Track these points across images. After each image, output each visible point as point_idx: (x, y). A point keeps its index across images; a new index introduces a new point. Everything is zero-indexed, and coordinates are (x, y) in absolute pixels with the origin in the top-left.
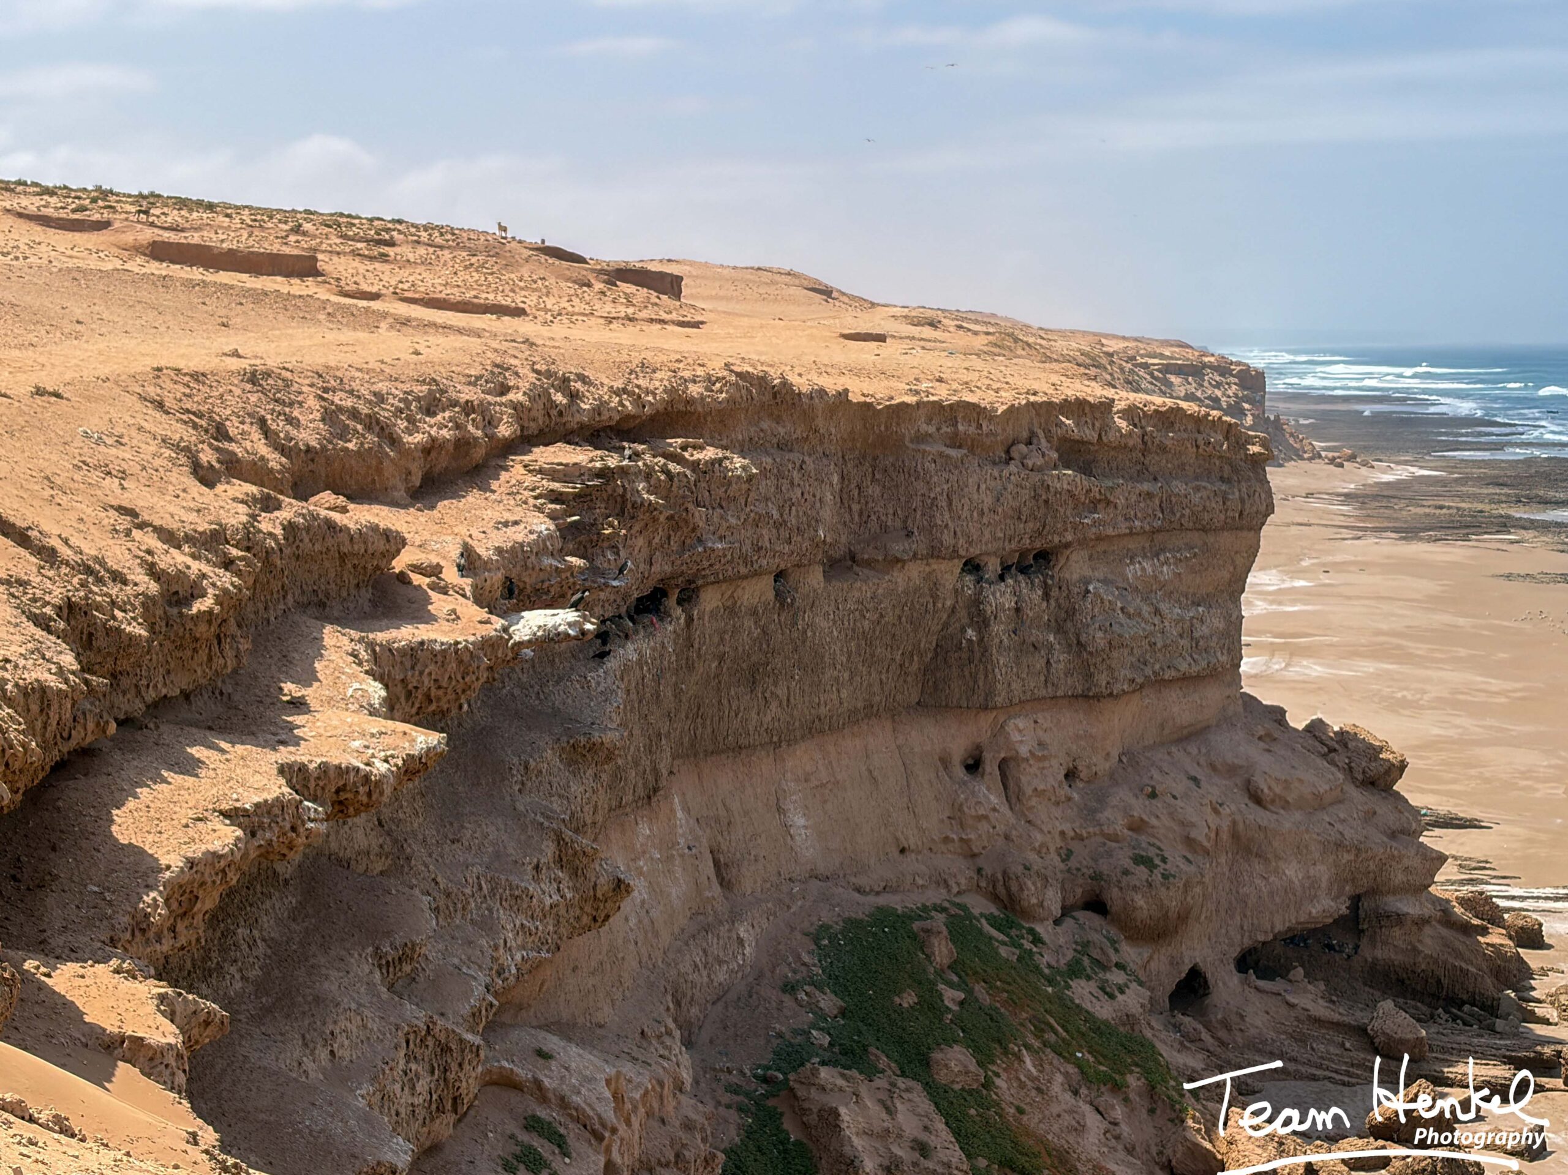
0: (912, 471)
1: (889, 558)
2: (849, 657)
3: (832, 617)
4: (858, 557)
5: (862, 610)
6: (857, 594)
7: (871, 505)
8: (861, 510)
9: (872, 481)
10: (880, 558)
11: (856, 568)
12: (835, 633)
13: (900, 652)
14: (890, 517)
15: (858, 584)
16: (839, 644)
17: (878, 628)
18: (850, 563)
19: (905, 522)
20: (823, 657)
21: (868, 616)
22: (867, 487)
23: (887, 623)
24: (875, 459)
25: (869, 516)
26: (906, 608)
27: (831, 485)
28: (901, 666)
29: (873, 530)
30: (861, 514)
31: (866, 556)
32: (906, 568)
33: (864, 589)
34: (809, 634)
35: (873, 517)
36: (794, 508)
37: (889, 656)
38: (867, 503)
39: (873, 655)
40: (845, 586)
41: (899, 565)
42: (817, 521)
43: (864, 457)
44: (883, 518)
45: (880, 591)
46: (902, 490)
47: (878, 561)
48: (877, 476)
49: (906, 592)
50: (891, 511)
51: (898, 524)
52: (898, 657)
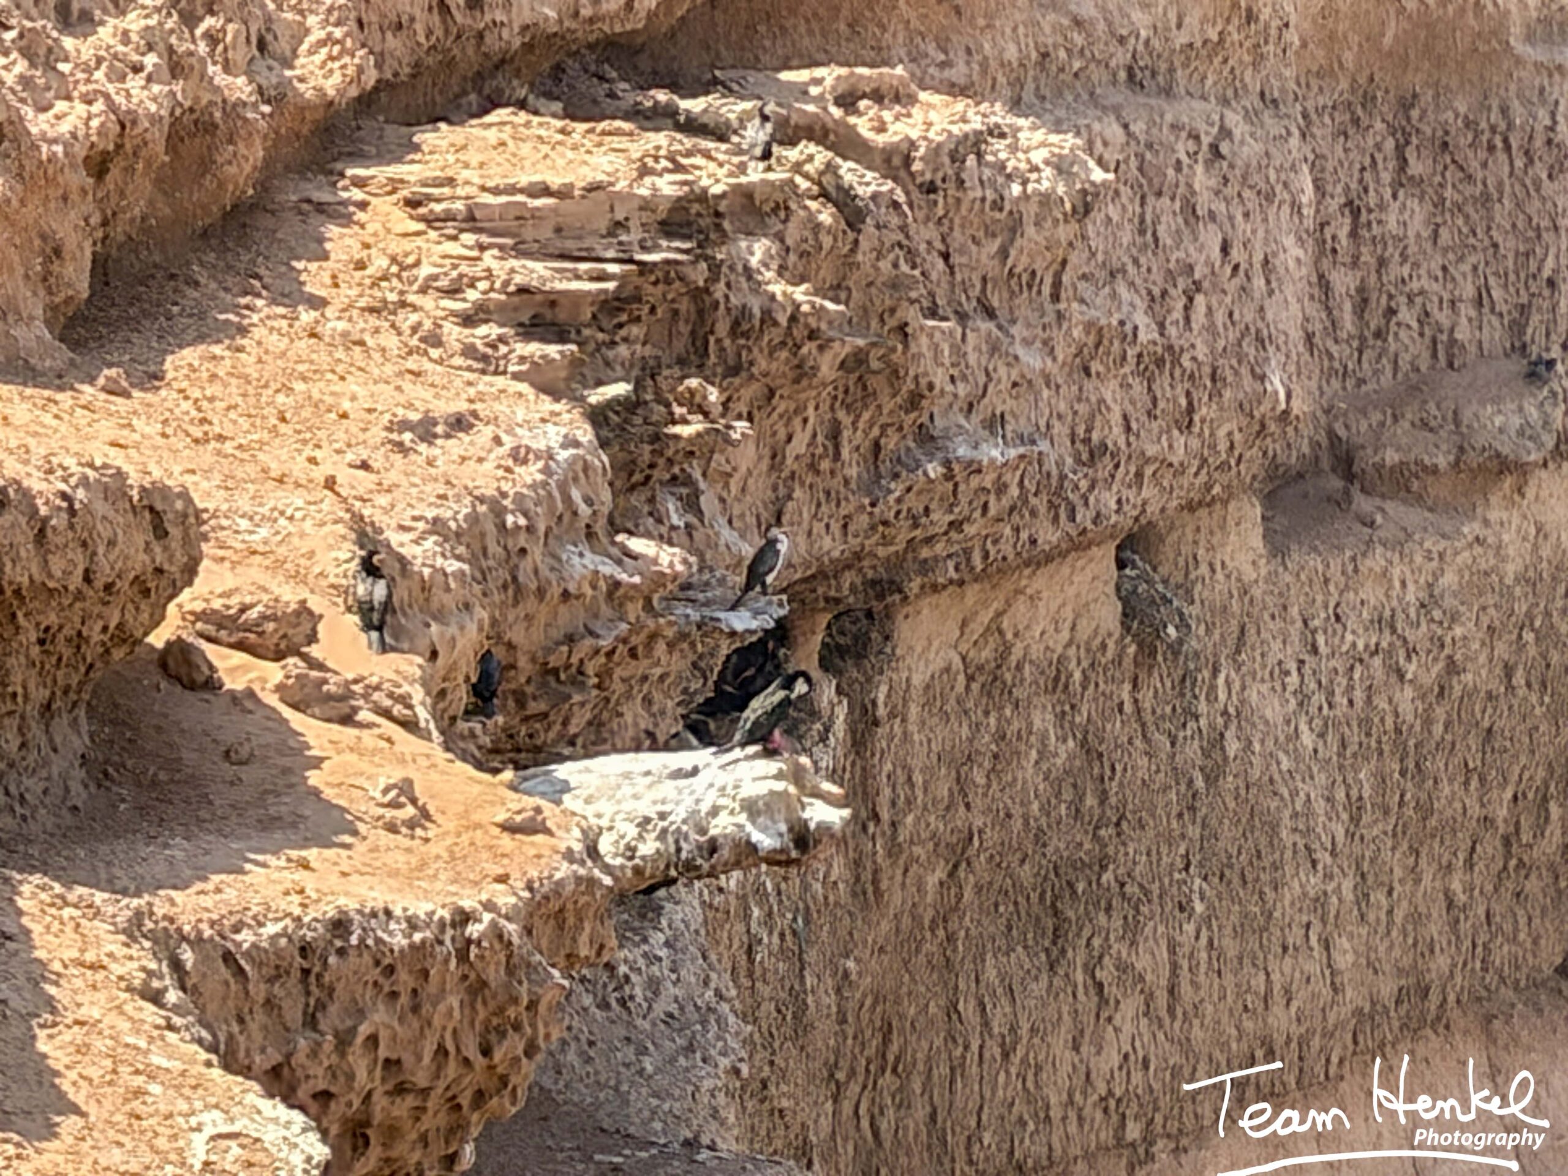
0: (1539, 142)
1: (1473, 459)
2: (1355, 820)
3: (1293, 679)
4: (1367, 459)
5: (1390, 653)
6: (1371, 593)
7: (1397, 270)
8: (1361, 290)
9: (1397, 185)
10: (1442, 461)
11: (1363, 503)
12: (1307, 739)
13: (1508, 794)
14: (1466, 310)
15: (1376, 560)
16: (1321, 779)
17: (1440, 713)
18: (1336, 483)
19: (1517, 327)
20: (1274, 828)
21: (1411, 670)
22: (1382, 207)
23: (1468, 694)
24: (1406, 104)
25: (1391, 312)
26: (1529, 636)
27: (1296, 208)
28: (1507, 842)
29: (1404, 365)
30: (1362, 304)
31: (1391, 457)
32: (1530, 492)
33: (1396, 572)
34: (1233, 747)
35: (1405, 315)
36: (1200, 299)
37: (1475, 811)
38: (1382, 263)
39: (1425, 811)
40: (1335, 570)
41: (1508, 482)
42: (1260, 340)
43: (1368, 100)
44: (1443, 317)
45: (1449, 579)
46: (1502, 212)
47: (1434, 470)
48: (1416, 167)
49: (1529, 581)
50: (1468, 290)
51: (1494, 334)
52: (1503, 813)
